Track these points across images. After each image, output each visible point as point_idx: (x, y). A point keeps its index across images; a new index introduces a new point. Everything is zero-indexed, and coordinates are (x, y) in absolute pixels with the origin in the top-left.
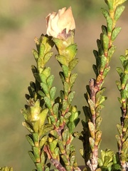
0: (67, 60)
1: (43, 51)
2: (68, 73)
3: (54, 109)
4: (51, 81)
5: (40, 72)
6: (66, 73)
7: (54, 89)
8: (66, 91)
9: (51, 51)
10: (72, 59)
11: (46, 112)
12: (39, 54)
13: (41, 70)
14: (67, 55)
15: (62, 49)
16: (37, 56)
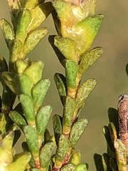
0: (76, 50)
1: (26, 25)
2: (75, 79)
3: (43, 155)
4: (42, 91)
5: (20, 71)
6: (71, 77)
7: (47, 111)
8: (69, 117)
9: (42, 27)
10: (87, 46)
11: (25, 160)
12: (15, 30)
13: (21, 67)
14: (79, 38)
15: (70, 24)
16: (10, 36)
